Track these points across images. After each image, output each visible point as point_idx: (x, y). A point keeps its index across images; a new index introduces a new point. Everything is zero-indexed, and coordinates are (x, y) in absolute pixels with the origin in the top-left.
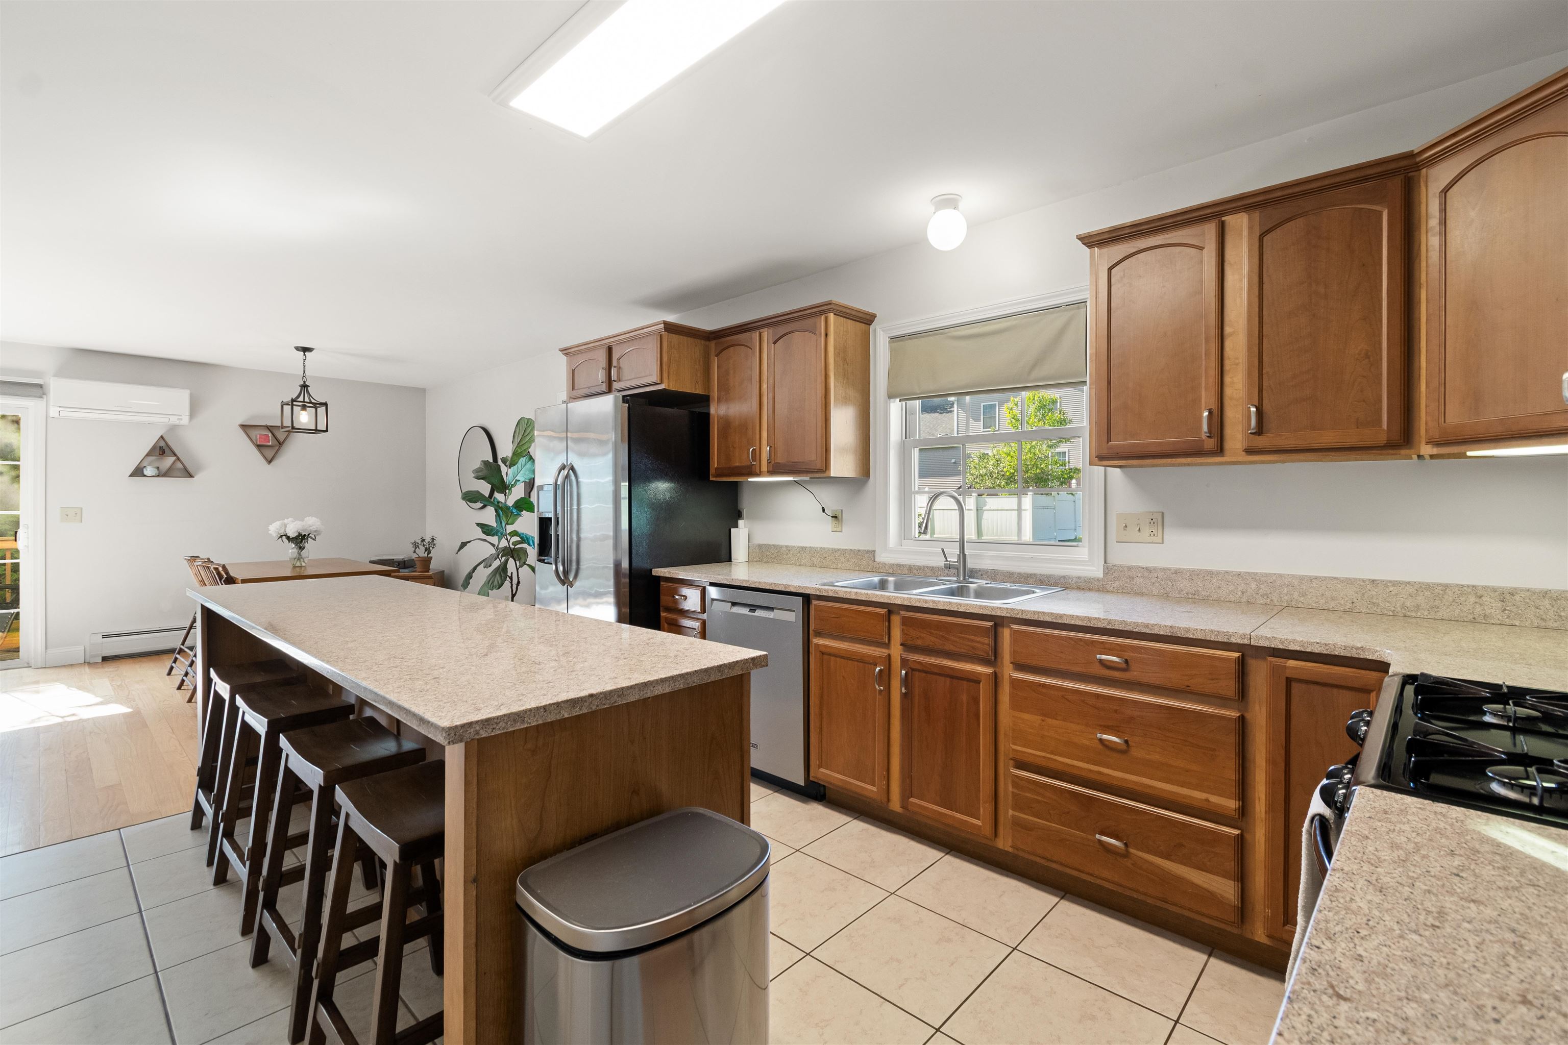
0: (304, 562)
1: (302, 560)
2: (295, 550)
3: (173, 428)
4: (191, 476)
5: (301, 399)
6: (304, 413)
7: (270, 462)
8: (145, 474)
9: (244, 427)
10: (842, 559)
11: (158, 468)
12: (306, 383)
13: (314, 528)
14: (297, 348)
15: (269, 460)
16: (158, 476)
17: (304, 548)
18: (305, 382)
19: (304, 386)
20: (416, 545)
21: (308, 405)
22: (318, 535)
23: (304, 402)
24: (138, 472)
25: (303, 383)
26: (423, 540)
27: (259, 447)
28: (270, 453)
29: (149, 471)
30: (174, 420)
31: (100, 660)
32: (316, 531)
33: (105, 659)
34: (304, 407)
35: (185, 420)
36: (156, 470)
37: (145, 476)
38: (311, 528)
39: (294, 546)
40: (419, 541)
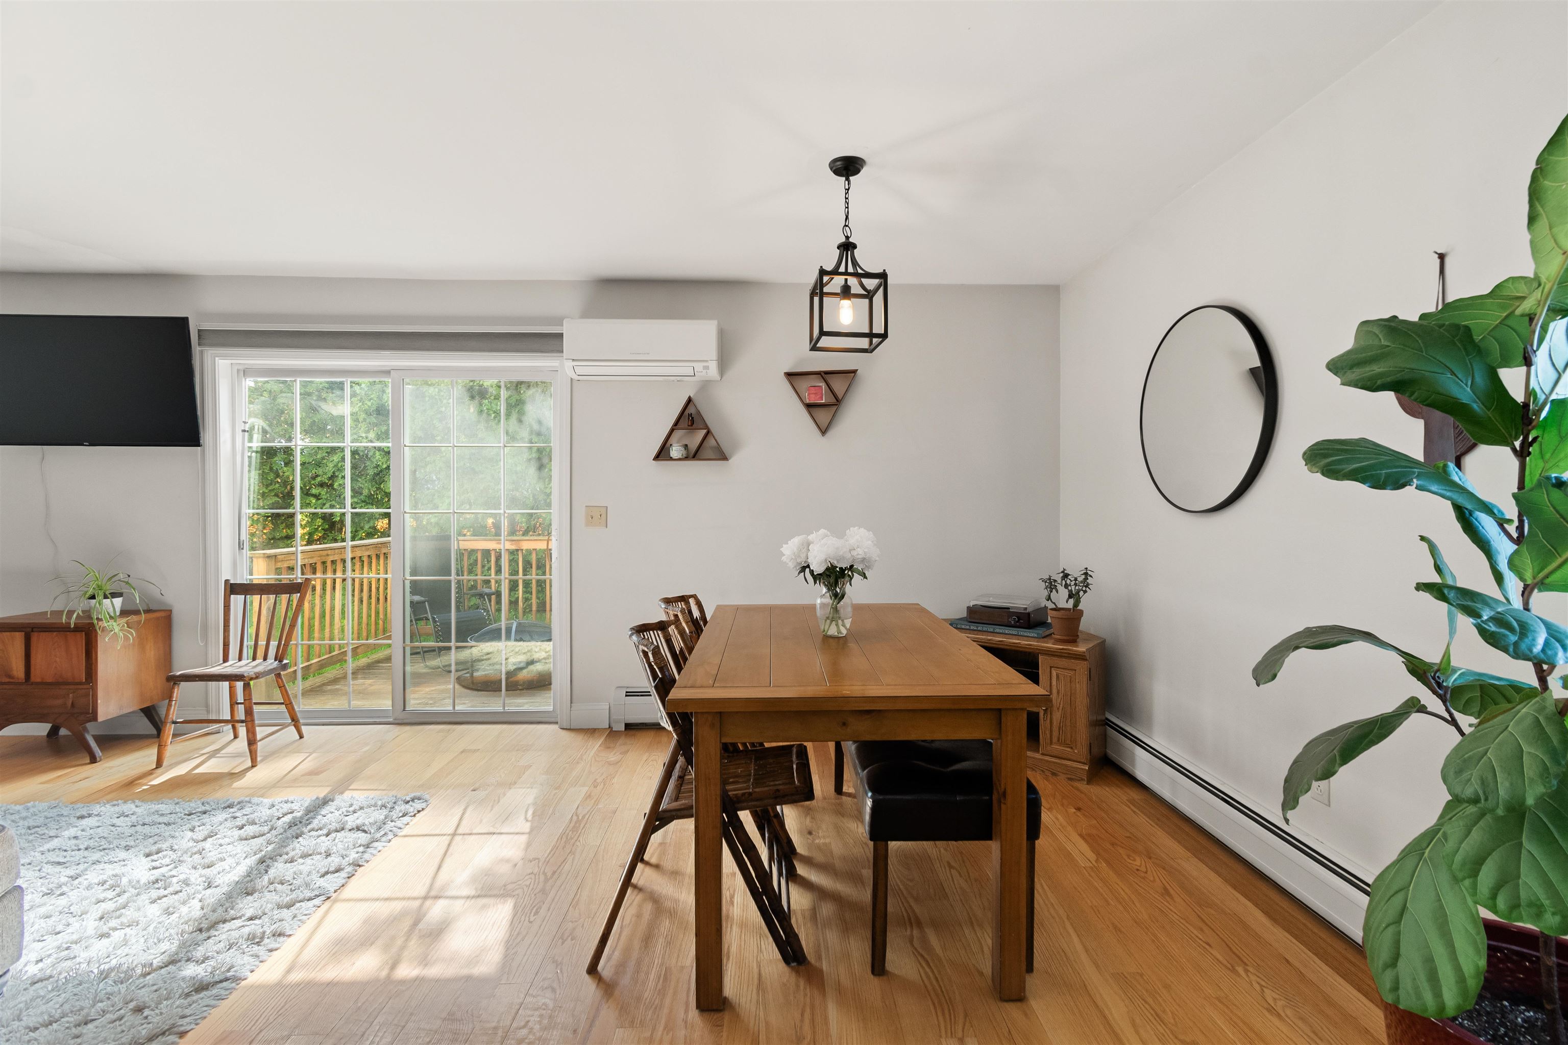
0: (844, 625)
1: (840, 622)
2: (828, 600)
3: (705, 385)
4: (725, 458)
5: (841, 270)
6: (846, 302)
7: (824, 432)
8: (671, 456)
9: (789, 375)
11: (686, 446)
12: (851, 240)
13: (859, 553)
15: (823, 431)
16: (686, 458)
17: (843, 596)
18: (847, 238)
19: (847, 247)
20: (1051, 585)
22: (868, 567)
24: (662, 454)
25: (843, 240)
26: (1066, 576)
27: (809, 406)
28: (823, 416)
29: (676, 451)
30: (702, 375)
31: (622, 728)
32: (863, 560)
33: (629, 727)
34: (846, 292)
35: (713, 371)
36: (683, 449)
37: (671, 459)
38: (854, 553)
39: (824, 590)
40: (1058, 578)
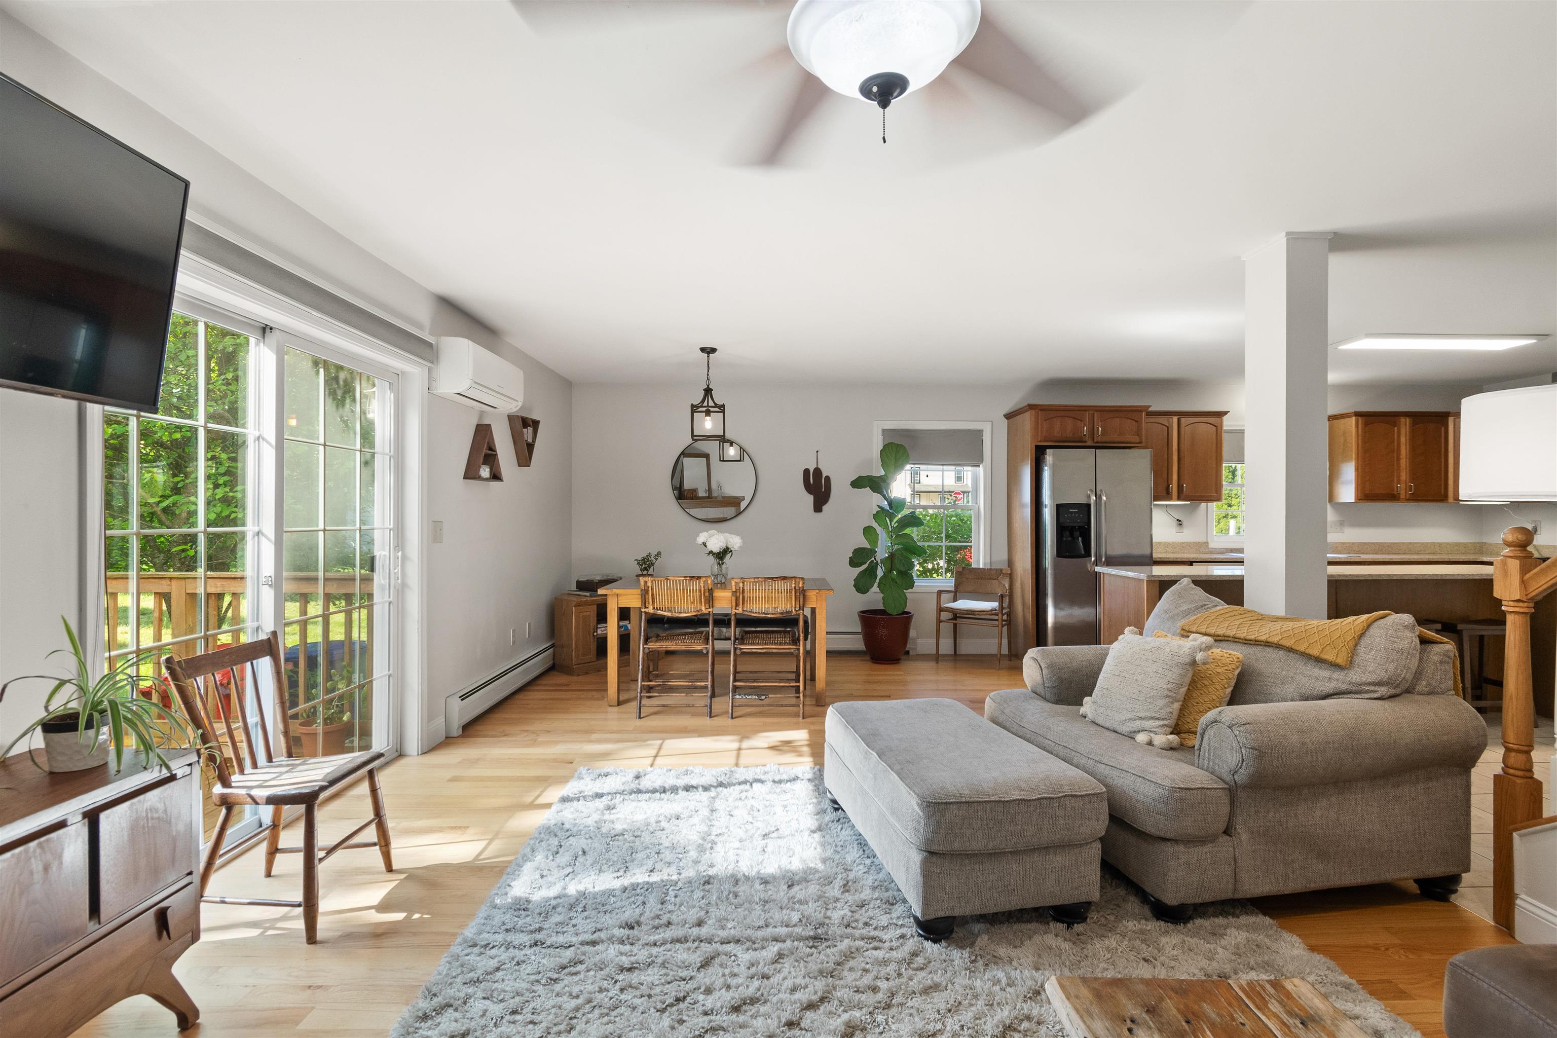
5: (705, 404)
6: (708, 418)
7: (524, 464)
8: (481, 475)
9: (510, 418)
10: (1188, 547)
11: (491, 468)
14: (703, 350)
16: (489, 479)
18: (708, 386)
19: (708, 391)
21: (712, 409)
23: (708, 406)
27: (527, 444)
28: (530, 453)
29: (486, 472)
31: (460, 732)
33: (465, 728)
34: (708, 413)
35: (518, 408)
36: (489, 470)
